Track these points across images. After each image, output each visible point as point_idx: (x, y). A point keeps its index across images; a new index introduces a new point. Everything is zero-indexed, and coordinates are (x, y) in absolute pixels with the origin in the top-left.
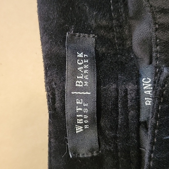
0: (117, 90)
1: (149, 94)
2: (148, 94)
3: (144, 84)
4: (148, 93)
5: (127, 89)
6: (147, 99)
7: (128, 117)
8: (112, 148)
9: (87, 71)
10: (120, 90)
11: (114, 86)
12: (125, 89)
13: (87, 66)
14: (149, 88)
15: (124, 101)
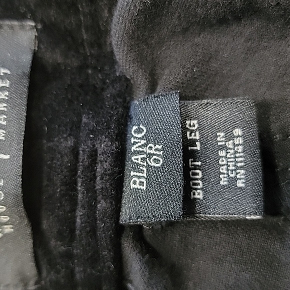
0: (75, 152)
1: (139, 162)
2: (137, 162)
3: (133, 140)
4: (137, 159)
5: (96, 151)
6: (135, 174)
7: (95, 213)
8: (63, 277)
9: (6, 105)
10: (83, 151)
11: (70, 143)
12: (93, 151)
13: (5, 96)
14: (141, 149)
15: (87, 177)
